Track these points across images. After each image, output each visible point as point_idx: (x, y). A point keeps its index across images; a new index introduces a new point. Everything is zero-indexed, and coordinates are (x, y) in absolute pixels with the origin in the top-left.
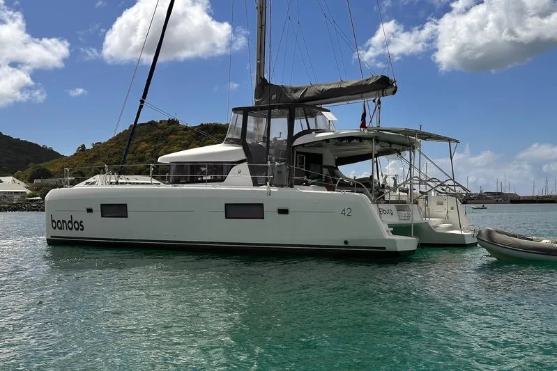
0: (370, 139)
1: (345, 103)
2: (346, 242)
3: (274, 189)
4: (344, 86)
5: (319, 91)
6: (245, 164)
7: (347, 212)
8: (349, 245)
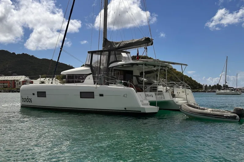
0: (142, 64)
1: (134, 49)
2: (125, 109)
3: (98, 86)
4: (134, 41)
5: (125, 44)
6: (91, 75)
7: (125, 96)
8: (127, 110)
